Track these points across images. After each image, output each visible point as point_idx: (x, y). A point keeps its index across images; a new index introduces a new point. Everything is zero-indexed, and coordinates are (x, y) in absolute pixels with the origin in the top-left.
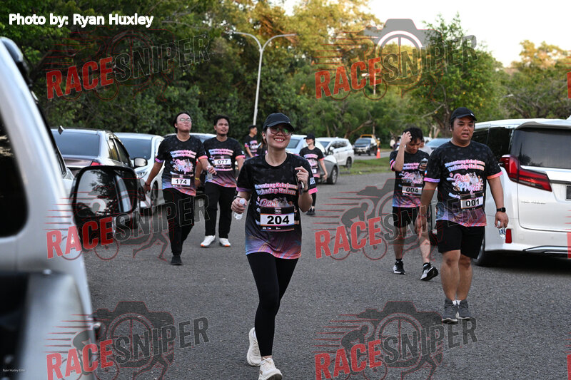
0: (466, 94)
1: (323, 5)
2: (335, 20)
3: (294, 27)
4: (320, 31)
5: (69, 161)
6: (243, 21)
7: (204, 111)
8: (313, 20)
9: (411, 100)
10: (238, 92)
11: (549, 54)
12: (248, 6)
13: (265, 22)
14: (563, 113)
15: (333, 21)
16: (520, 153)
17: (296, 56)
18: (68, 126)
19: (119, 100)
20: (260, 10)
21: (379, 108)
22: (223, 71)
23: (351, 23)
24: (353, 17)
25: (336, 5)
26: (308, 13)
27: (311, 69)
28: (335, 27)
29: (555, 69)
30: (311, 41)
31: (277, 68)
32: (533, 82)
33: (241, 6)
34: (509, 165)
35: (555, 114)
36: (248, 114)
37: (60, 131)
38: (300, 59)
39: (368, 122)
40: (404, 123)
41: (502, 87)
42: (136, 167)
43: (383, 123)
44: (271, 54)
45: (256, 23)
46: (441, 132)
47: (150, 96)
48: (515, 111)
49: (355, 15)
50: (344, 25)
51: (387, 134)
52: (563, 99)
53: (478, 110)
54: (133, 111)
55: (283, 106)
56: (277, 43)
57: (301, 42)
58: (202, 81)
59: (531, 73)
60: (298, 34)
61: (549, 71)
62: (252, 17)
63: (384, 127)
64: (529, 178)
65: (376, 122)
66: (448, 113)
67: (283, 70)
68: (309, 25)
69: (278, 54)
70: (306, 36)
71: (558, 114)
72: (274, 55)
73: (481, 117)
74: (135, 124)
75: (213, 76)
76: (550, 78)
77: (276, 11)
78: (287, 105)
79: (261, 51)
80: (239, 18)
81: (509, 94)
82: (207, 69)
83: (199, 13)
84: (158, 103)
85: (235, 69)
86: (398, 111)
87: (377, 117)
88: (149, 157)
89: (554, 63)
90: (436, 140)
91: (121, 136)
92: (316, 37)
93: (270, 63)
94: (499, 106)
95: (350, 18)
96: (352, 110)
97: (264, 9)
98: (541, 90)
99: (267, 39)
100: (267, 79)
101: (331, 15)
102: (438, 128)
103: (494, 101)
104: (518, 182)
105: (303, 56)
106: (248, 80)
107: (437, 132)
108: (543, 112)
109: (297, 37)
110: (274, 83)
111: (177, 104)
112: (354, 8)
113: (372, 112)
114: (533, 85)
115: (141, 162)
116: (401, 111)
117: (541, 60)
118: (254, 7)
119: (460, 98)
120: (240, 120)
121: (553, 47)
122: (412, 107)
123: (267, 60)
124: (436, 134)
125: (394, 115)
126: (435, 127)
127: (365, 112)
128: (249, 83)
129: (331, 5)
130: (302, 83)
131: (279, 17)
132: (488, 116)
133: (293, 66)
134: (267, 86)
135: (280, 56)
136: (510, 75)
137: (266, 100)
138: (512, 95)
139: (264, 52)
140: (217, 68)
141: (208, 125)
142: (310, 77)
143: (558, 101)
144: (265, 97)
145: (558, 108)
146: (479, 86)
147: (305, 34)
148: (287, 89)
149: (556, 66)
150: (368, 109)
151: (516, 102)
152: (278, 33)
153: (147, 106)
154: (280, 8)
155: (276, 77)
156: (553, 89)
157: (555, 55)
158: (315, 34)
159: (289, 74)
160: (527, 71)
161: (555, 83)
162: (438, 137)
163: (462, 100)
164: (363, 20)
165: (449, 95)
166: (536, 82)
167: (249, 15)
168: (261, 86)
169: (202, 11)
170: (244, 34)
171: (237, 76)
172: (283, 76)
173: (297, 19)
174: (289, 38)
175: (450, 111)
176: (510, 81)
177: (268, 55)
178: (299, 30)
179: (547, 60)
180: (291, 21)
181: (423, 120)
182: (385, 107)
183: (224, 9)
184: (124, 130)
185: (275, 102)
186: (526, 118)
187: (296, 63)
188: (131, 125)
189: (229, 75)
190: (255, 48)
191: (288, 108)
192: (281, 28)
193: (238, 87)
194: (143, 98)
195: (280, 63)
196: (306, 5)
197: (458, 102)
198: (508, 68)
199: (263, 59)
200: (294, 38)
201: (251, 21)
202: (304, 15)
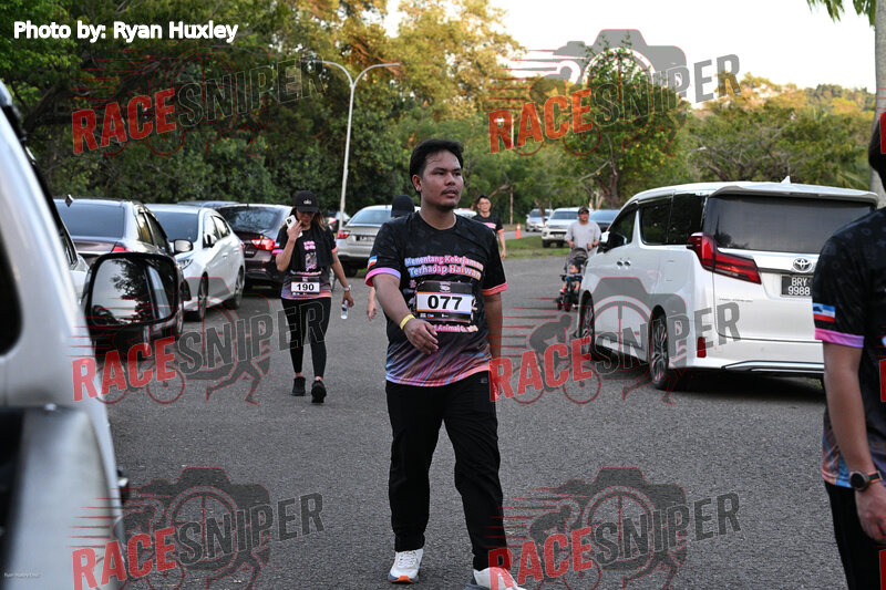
0: (641, 147)
1: (439, 22)
2: (456, 43)
3: (399, 53)
4: (436, 59)
5: (81, 244)
6: (325, 45)
7: (271, 172)
8: (425, 44)
9: (564, 155)
10: (321, 145)
11: (755, 90)
12: (333, 24)
13: (358, 46)
14: (775, 174)
15: (453, 44)
16: (717, 231)
17: (401, 94)
18: (80, 194)
19: (151, 157)
20: (349, 29)
21: (518, 167)
22: (298, 115)
23: (479, 48)
24: (481, 38)
25: (457, 23)
26: (417, 34)
27: (423, 113)
28: (456, 53)
29: (764, 111)
30: (422, 73)
31: (375, 111)
32: (734, 130)
33: (323, 23)
34: (701, 247)
35: (764, 174)
36: (335, 176)
37: (69, 202)
38: (408, 98)
39: (504, 187)
40: (554, 188)
41: (691, 137)
42: (177, 252)
43: (524, 189)
44: (366, 91)
45: (345, 48)
46: (606, 200)
47: (197, 151)
48: (708, 170)
49: (483, 36)
50: (469, 50)
51: (530, 203)
52: (776, 154)
53: (658, 170)
54: (173, 174)
55: (383, 165)
56: (374, 75)
57: (409, 74)
58: (269, 130)
59: (730, 118)
60: (404, 62)
61: (756, 114)
62: (340, 40)
63: (526, 194)
64: (729, 265)
65: (514, 187)
66: (615, 173)
67: (383, 114)
68: (420, 49)
69: (376, 92)
70: (415, 66)
71: (769, 174)
72: (371, 93)
73: (662, 179)
74: (175, 192)
75: (285, 123)
76: (758, 124)
77: (373, 31)
78: (388, 163)
79: (353, 86)
80: (321, 40)
81: (700, 146)
82: (277, 113)
83: (264, 34)
84: (208, 161)
85: (316, 113)
86: (545, 171)
87: (516, 180)
88: (196, 239)
89: (763, 102)
90: (599, 212)
91: (155, 209)
92: (429, 67)
93: (365, 103)
94: (686, 164)
95: (477, 39)
96: (481, 170)
97: (355, 28)
98: (745, 140)
99: (361, 71)
100: (361, 126)
101: (450, 36)
102: (601, 194)
103: (679, 156)
104: (713, 271)
105: (412, 95)
106: (335, 128)
107: (600, 200)
108: (748, 173)
109: (404, 67)
110: (371, 132)
111: (234, 162)
112: (482, 25)
113: (508, 174)
114: (733, 134)
115: (184, 245)
116: (549, 171)
117: (744, 99)
118: (341, 25)
119: (632, 152)
120: (323, 185)
121: (762, 81)
122: (564, 165)
123: (361, 100)
124: (599, 203)
125: (540, 177)
126: (597, 193)
127: (499, 172)
128: (336, 132)
129: (450, 22)
130: (411, 132)
131: (377, 38)
132: (672, 178)
133: (398, 109)
134: (361, 137)
135: (378, 93)
136: (702, 119)
137: (359, 157)
138: (704, 148)
139: (356, 88)
140: (290, 111)
141: (278, 190)
142: (422, 123)
143: (768, 157)
144: (358, 152)
145: (770, 166)
146: (658, 135)
147: (414, 62)
148: (389, 140)
149: (766, 107)
150: (503, 169)
151: (710, 157)
152: (377, 61)
153: (193, 165)
154: (378, 26)
155: (373, 124)
156: (761, 139)
157: (764, 91)
158: (428, 62)
159: (392, 120)
160: (725, 114)
161: (764, 130)
162: (602, 207)
163: (636, 155)
164: (496, 42)
165: (617, 148)
166: (738, 129)
167: (335, 36)
168: (352, 137)
169: (268, 31)
170: (328, 63)
171: (319, 122)
172: (384, 123)
173: (402, 41)
174: (391, 69)
175: (618, 171)
176: (701, 128)
177: (362, 92)
178: (406, 57)
179: (752, 98)
180: (395, 44)
181: (581, 185)
182: (527, 166)
183: (299, 28)
184: (159, 201)
185: (373, 159)
186: (724, 180)
187: (402, 104)
188: (170, 192)
189: (307, 121)
190: (343, 83)
191: (391, 168)
192: (381, 55)
193: (319, 138)
194: (186, 154)
195: (379, 103)
196: (415, 22)
197: (630, 158)
198: (698, 110)
199: (354, 99)
200: (399, 69)
201: (337, 44)
202: (413, 36)
